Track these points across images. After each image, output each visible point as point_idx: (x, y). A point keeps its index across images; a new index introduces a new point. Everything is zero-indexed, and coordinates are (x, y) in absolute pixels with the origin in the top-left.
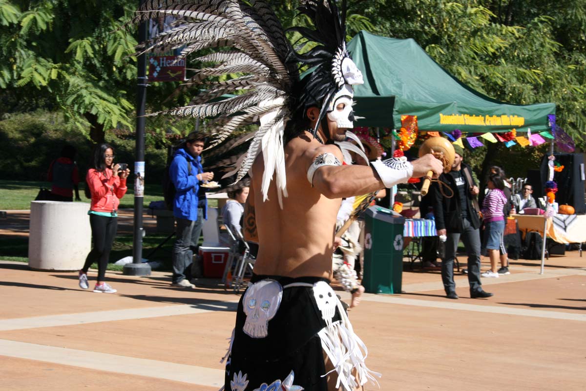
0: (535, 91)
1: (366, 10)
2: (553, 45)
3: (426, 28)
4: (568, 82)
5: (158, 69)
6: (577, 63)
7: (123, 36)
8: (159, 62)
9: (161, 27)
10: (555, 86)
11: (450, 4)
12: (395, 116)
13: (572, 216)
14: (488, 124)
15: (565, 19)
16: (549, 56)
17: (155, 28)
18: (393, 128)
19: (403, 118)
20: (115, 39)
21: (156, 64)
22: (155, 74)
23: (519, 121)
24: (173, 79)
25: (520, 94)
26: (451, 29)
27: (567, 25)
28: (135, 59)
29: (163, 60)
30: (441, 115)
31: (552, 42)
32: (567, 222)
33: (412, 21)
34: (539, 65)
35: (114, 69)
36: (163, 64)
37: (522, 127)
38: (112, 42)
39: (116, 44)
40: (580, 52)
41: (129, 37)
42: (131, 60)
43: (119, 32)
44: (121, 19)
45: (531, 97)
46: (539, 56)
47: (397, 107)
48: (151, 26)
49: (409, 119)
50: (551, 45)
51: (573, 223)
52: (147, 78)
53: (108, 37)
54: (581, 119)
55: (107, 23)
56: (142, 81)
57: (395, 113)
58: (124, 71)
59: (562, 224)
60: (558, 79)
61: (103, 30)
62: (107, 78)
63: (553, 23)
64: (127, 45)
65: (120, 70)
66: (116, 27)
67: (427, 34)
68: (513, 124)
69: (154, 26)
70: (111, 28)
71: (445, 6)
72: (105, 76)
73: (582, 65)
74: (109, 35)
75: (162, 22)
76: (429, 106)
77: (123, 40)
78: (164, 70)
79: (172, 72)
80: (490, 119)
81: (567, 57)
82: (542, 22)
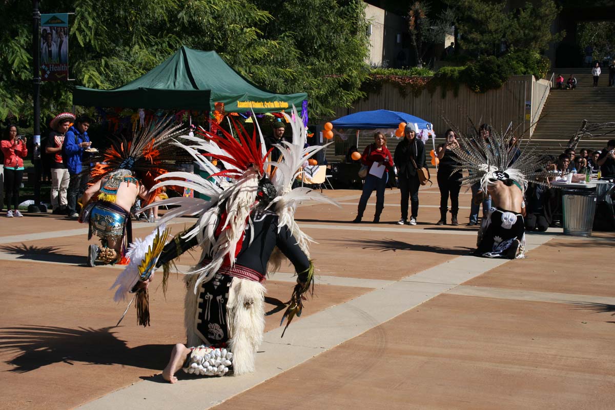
0: (286, 83)
1: (175, 29)
2: (296, 52)
3: (215, 41)
4: (307, 77)
5: (48, 72)
6: (312, 64)
7: (19, 51)
8: (49, 67)
9: (49, 44)
10: (298, 80)
11: (233, 25)
12: (211, 103)
13: (316, 166)
14: (266, 107)
15: (303, 35)
16: (294, 60)
17: (45, 45)
18: (210, 111)
19: (216, 103)
20: (13, 53)
21: (46, 69)
22: (46, 76)
23: (285, 105)
24: (59, 79)
25: (276, 86)
26: (232, 42)
27: (304, 39)
28: (28, 66)
29: (52, 66)
30: (238, 102)
31: (296, 50)
32: (313, 170)
33: (205, 37)
34: (287, 65)
35: (12, 73)
36: (52, 69)
37: (287, 108)
38: (11, 54)
39: (13, 56)
40: (314, 57)
41: (22, 50)
42: (25, 68)
43: (16, 48)
44: (16, 38)
45: (283, 87)
46: (288, 60)
47: (212, 97)
48: (42, 43)
49: (219, 105)
50: (295, 52)
51: (317, 171)
52: (40, 78)
53: (7, 51)
54: (315, 102)
55: (7, 41)
56: (37, 81)
57: (211, 101)
58: (20, 74)
59: (310, 172)
60: (300, 75)
61: (3, 46)
62: (6, 79)
63: (295, 37)
64: (22, 56)
65: (16, 74)
66: (13, 44)
67: (216, 45)
68: (282, 106)
69: (44, 43)
70: (10, 44)
71: (229, 26)
72: (4, 77)
73: (316, 65)
74: (9, 50)
75: (50, 41)
76: (231, 95)
77: (19, 53)
78: (52, 73)
79: (58, 75)
80: (267, 104)
81: (306, 59)
82: (288, 37)
